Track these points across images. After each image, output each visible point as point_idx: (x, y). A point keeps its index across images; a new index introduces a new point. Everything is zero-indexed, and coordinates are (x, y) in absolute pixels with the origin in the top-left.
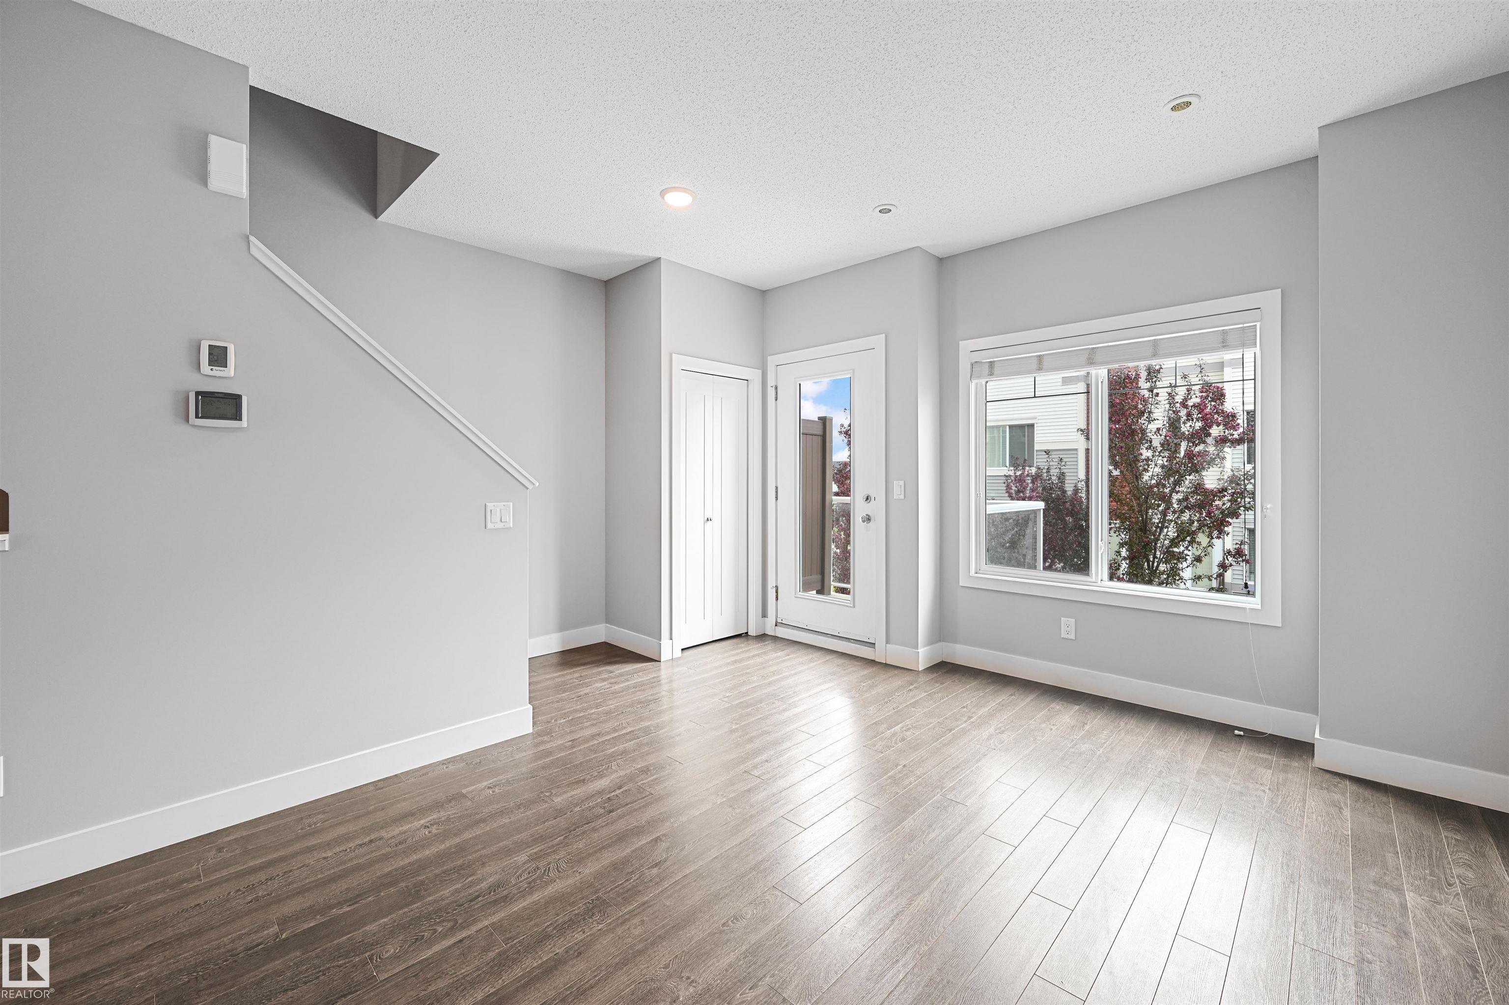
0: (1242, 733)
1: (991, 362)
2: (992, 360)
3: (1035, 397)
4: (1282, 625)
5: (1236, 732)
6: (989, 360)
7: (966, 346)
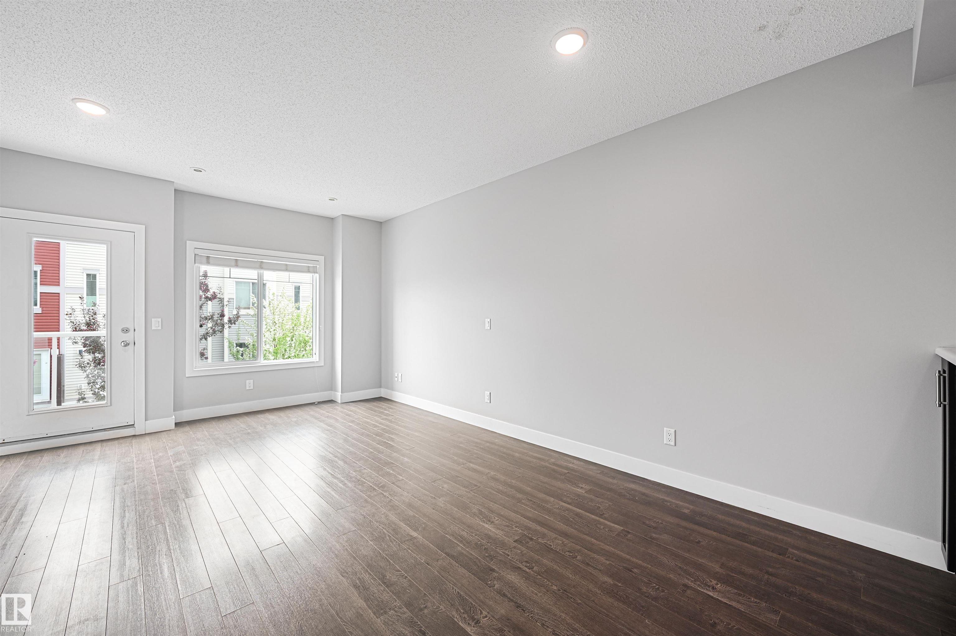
0: (317, 403)
1: (208, 256)
2: (208, 255)
3: (230, 278)
4: (324, 364)
5: (316, 403)
6: (207, 255)
7: (190, 245)
